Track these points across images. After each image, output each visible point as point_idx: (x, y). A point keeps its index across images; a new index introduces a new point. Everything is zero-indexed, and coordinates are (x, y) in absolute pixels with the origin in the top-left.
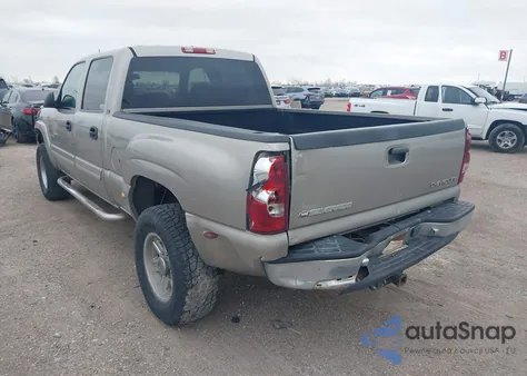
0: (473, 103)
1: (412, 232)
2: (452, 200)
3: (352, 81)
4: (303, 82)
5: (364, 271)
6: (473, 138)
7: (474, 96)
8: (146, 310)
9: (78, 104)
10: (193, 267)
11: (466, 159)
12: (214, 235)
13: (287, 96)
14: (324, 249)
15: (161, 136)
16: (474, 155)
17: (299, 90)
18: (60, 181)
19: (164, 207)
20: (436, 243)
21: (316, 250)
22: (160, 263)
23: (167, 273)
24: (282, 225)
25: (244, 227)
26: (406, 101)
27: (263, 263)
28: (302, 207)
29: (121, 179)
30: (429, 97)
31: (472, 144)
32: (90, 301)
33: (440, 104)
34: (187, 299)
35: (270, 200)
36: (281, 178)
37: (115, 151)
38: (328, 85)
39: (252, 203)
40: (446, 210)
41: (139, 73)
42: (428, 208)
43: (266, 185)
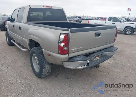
0: (120, 22)
1: (101, 54)
2: (112, 46)
3: (90, 16)
4: (77, 16)
5: (88, 64)
6: (118, 31)
7: (121, 20)
8: (33, 74)
9: (16, 20)
10: (45, 63)
11: (116, 36)
12: (50, 55)
13: (73, 19)
14: (78, 59)
15: (37, 29)
16: (118, 35)
17: (76, 18)
18: (12, 41)
19: (37, 47)
20: (107, 57)
21: (76, 59)
22: (36, 62)
23: (38, 64)
24: (67, 52)
25: (57, 53)
26: (103, 21)
27: (62, 62)
28: (72, 48)
29: (27, 40)
30: (109, 20)
31: (118, 32)
32: (19, 72)
33: (112, 22)
34: (43, 71)
35: (64, 46)
36: (67, 40)
37: (25, 33)
38: (84, 17)
39: (59, 47)
40: (111, 49)
41: (32, 12)
42: (106, 48)
43: (63, 42)
